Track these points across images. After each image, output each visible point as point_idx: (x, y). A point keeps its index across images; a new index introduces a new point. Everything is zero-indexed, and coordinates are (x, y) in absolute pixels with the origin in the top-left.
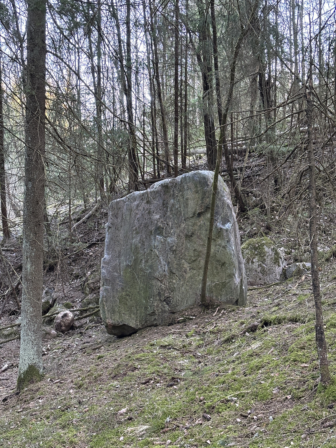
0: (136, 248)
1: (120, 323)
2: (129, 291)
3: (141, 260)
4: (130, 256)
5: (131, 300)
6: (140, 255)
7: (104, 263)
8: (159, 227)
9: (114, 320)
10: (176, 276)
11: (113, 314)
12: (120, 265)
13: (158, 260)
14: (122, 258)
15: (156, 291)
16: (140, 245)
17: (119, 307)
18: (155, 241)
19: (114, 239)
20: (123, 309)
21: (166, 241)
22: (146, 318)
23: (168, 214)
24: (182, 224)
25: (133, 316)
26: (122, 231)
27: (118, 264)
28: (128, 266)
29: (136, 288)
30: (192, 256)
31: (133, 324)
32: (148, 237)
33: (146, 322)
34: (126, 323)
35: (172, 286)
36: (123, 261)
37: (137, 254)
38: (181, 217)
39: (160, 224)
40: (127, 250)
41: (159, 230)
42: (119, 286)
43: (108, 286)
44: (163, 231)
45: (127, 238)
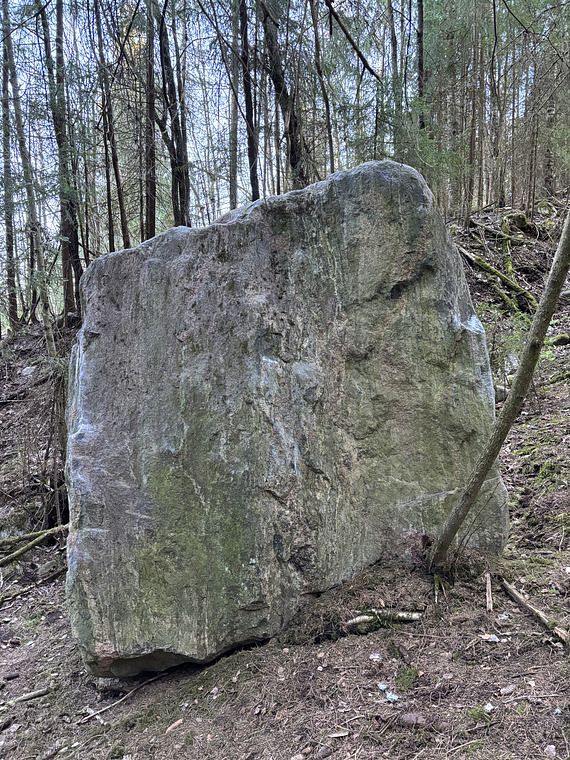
0: (195, 396)
1: (143, 650)
2: (171, 538)
3: (216, 434)
4: (170, 421)
5: (180, 568)
6: (211, 420)
7: (80, 449)
8: (268, 329)
9: (123, 640)
10: (325, 478)
11: (117, 620)
12: (135, 453)
13: (270, 431)
14: (146, 432)
15: (267, 535)
16: (207, 386)
17: (141, 595)
18: (259, 373)
19: (112, 371)
20: (154, 601)
21: (289, 372)
22: (232, 622)
23: (292, 291)
24: (336, 322)
25: (187, 619)
26: (139, 347)
27: (131, 451)
28: (166, 456)
29: (196, 529)
30: (368, 418)
31: (188, 645)
32: (235, 363)
33: (231, 633)
34: (165, 647)
35: (313, 511)
36: (148, 441)
37: (199, 416)
38: (330, 302)
39: (269, 322)
40: (161, 404)
41: (267, 340)
42: (139, 524)
43: (100, 526)
44: (279, 343)
45: (159, 367)
